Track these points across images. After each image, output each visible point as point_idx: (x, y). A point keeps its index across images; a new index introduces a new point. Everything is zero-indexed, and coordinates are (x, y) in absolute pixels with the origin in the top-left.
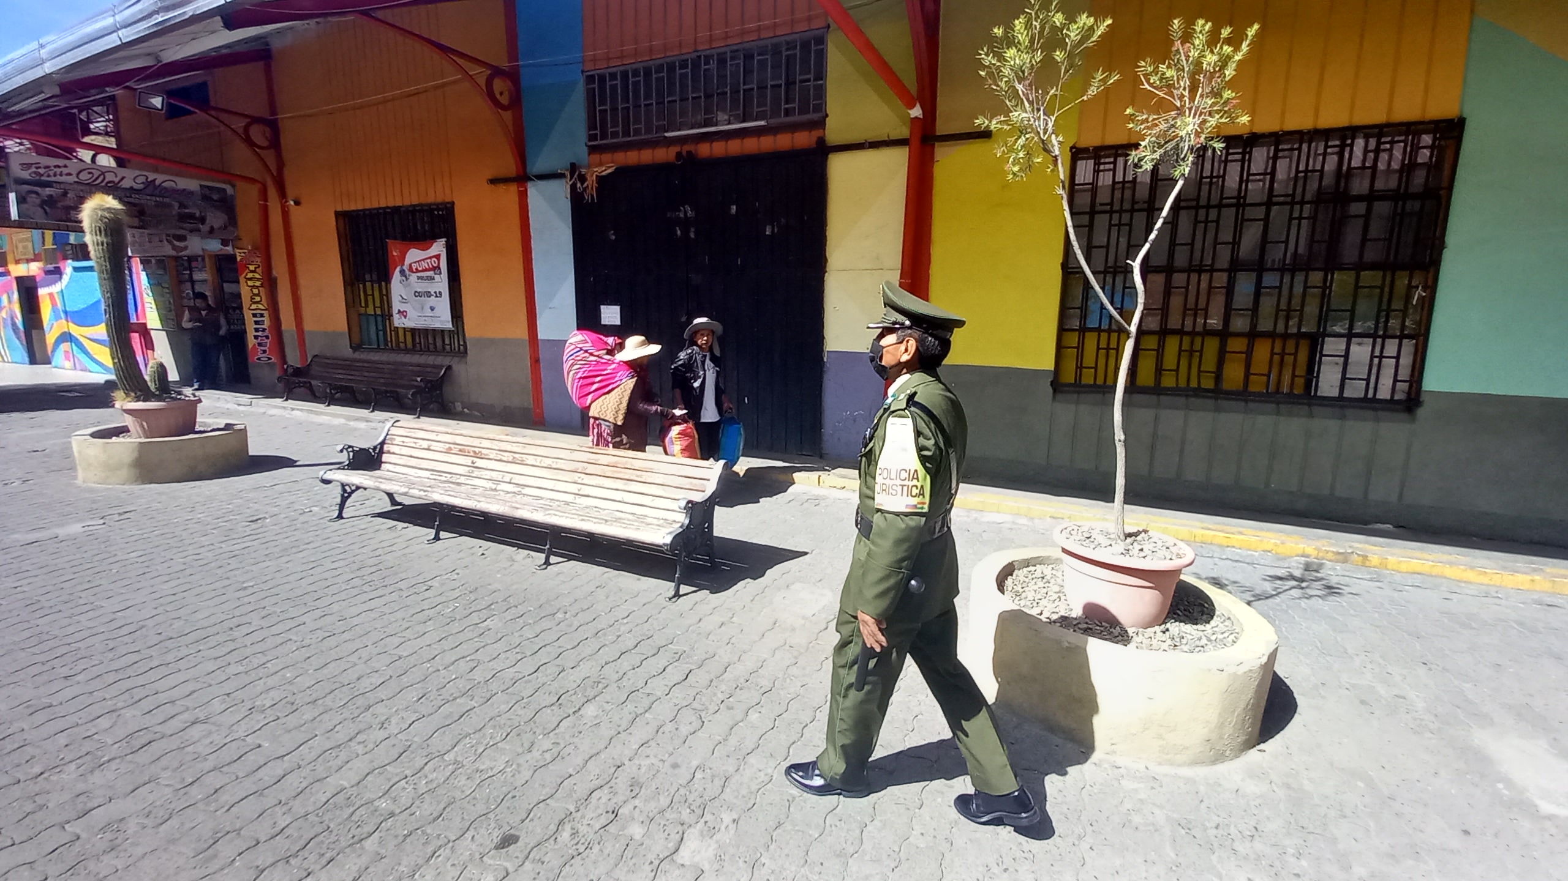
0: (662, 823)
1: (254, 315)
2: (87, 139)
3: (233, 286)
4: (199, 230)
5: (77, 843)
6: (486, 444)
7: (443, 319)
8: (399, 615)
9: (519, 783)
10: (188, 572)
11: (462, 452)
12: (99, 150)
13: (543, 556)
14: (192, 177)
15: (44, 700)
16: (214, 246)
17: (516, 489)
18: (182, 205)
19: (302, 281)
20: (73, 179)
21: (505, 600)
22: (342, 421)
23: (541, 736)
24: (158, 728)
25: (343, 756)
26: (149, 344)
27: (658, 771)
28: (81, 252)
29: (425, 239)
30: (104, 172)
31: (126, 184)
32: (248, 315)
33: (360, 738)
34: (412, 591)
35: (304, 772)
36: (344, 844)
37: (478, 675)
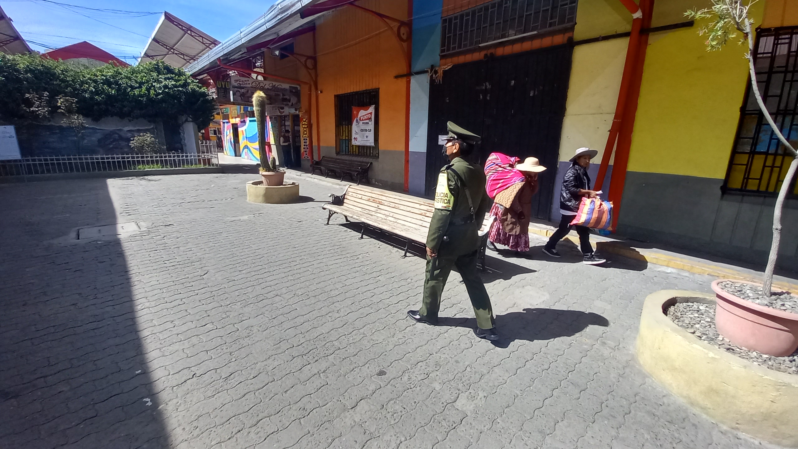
0: (449, 386)
1: (304, 139)
2: (255, 70)
3: (298, 127)
4: (288, 105)
5: (238, 332)
6: (384, 198)
7: (370, 142)
8: (346, 267)
9: (388, 350)
10: (278, 238)
11: (374, 201)
12: (258, 73)
13: (404, 252)
14: (288, 83)
15: (233, 278)
16: (293, 111)
17: (395, 220)
18: (284, 95)
19: (321, 125)
20: (250, 85)
21: (387, 269)
22: (331, 184)
23: (398, 332)
24: (265, 295)
25: (324, 321)
26: (270, 150)
27: (449, 362)
28: (252, 114)
29: (367, 106)
30: (260, 82)
31: (266, 87)
32: (302, 139)
33: (330, 315)
34: (352, 258)
35: (310, 323)
36: (322, 355)
37: (375, 299)
